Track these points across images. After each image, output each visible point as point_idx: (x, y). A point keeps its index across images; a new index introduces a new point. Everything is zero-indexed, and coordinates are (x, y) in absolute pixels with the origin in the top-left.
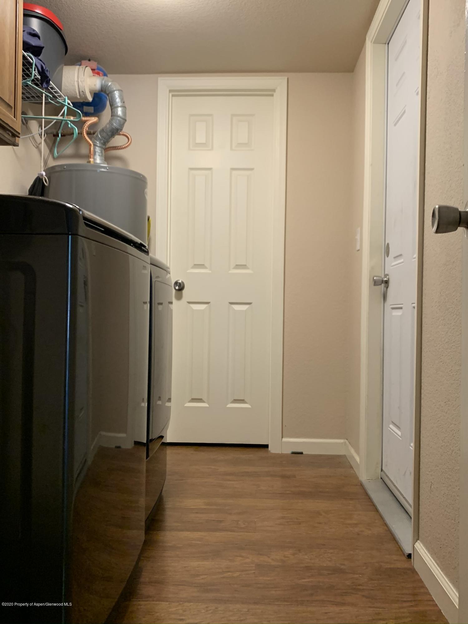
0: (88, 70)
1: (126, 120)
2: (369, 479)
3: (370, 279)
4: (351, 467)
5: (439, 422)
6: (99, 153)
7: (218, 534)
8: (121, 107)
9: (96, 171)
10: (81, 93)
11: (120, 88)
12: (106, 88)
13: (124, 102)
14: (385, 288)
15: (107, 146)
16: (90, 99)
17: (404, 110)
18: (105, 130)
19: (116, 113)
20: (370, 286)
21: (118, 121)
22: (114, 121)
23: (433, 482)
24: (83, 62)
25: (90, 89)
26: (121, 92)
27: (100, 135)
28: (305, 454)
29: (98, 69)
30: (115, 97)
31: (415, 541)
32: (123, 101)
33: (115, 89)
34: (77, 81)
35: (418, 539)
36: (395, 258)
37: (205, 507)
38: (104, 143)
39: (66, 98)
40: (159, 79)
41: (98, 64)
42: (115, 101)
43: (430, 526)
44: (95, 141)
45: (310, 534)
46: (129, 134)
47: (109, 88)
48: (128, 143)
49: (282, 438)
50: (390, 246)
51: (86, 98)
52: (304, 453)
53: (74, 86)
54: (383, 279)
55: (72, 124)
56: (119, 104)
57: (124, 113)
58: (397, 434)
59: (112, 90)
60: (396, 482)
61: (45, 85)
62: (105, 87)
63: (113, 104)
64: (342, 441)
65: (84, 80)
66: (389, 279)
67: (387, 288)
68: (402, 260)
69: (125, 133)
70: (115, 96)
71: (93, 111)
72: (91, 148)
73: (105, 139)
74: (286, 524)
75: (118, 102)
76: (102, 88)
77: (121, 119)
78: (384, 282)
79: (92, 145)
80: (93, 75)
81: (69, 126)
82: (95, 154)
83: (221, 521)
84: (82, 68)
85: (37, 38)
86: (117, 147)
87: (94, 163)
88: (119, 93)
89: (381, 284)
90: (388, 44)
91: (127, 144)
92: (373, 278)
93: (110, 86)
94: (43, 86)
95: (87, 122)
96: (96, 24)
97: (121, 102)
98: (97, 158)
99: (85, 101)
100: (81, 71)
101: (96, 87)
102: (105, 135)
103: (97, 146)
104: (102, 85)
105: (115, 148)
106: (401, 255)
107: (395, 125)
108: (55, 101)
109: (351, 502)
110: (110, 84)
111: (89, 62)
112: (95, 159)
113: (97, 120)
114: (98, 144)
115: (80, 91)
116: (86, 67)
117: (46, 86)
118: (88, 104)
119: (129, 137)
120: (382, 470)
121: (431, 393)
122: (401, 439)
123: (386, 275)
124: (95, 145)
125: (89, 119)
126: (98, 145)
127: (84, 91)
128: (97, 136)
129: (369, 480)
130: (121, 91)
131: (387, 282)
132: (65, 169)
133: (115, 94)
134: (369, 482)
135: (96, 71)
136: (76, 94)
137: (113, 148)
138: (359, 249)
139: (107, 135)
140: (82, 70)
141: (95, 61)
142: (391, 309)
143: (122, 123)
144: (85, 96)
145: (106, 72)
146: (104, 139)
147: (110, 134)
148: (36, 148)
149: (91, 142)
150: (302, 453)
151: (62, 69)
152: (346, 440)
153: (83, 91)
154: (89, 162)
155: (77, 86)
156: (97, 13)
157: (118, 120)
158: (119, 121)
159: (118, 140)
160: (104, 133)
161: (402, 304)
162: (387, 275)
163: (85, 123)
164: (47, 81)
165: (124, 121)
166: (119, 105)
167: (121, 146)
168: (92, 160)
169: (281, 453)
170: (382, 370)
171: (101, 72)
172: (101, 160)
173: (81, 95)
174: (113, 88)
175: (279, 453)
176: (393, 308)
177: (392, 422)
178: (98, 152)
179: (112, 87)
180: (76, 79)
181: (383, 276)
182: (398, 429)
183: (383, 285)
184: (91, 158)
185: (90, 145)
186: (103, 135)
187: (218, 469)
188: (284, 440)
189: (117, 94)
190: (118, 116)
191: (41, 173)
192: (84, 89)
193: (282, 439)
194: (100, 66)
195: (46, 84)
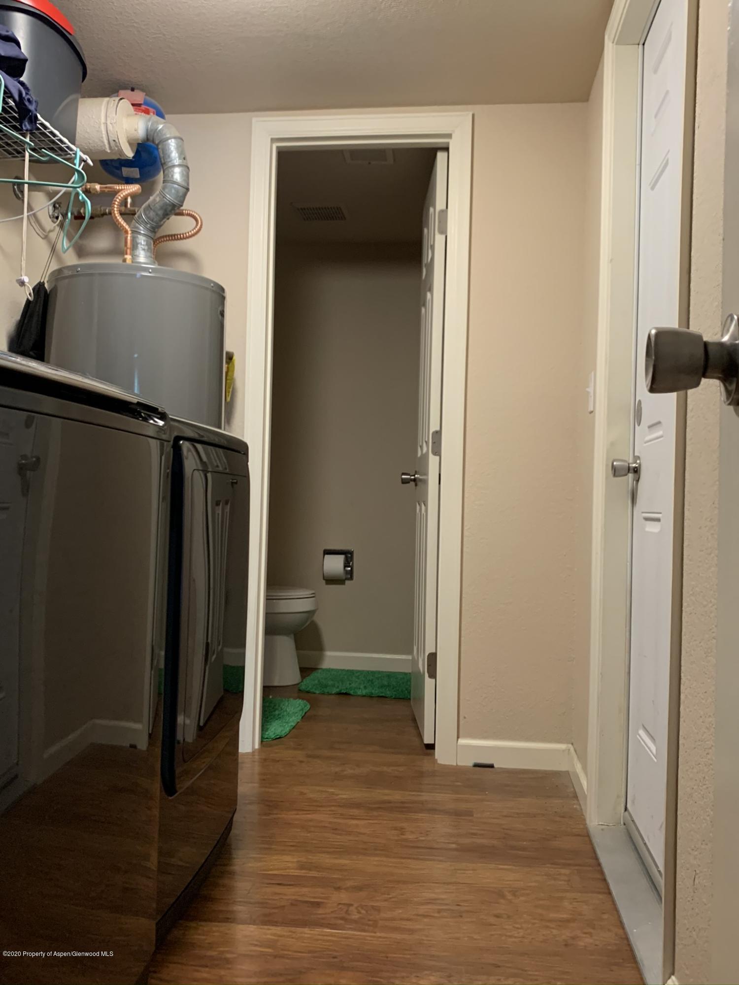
0: (125, 105)
1: (188, 189)
2: (603, 823)
3: (607, 465)
4: (576, 797)
5: (709, 756)
6: (144, 245)
7: (307, 932)
8: (179, 165)
9: (135, 275)
10: (112, 143)
11: (178, 134)
12: (154, 134)
13: (184, 159)
14: (635, 482)
15: (158, 235)
16: (129, 154)
17: (666, 159)
18: (151, 207)
19: (170, 176)
20: (607, 478)
21: (173, 191)
22: (167, 190)
23: (698, 872)
24: (122, 93)
25: (128, 137)
26: (180, 140)
27: (145, 214)
28: (498, 768)
29: (146, 103)
30: (169, 149)
31: (667, 976)
32: (183, 156)
33: (168, 136)
34: (104, 123)
35: (673, 974)
36: (650, 427)
37: (297, 873)
38: (154, 229)
39: (78, 150)
40: (254, 120)
41: (146, 95)
42: (169, 156)
43: (693, 957)
44: (137, 225)
45: (475, 939)
46: (196, 211)
47: (160, 134)
48: (195, 229)
49: (458, 737)
50: (643, 405)
51: (121, 152)
52: (496, 766)
53: (99, 131)
54: (630, 465)
55: (83, 195)
56: (177, 162)
57: (186, 176)
58: (649, 748)
59: (164, 137)
60: (648, 837)
61: (27, 125)
62: (152, 133)
63: (166, 161)
64: (563, 746)
65: (116, 122)
66: (640, 465)
67: (638, 481)
68: (660, 433)
69: (192, 212)
70: (169, 147)
71: (138, 176)
72: (127, 237)
73: (152, 221)
74: (436, 915)
75: (173, 158)
76: (147, 136)
77: (179, 187)
78: (631, 471)
79: (130, 232)
80: (136, 114)
81: (80, 198)
82: (135, 246)
83: (318, 905)
84: (112, 101)
85: (14, 44)
86: (177, 235)
87: (132, 262)
88: (175, 143)
89: (626, 475)
90: (644, 44)
91: (193, 230)
92: (613, 464)
93: (159, 131)
94: (23, 126)
95: (120, 194)
96: (135, 24)
97: (180, 159)
98: (140, 253)
99: (120, 158)
100: (112, 106)
101: (138, 133)
102: (152, 214)
103: (140, 233)
104: (147, 130)
105: (174, 237)
106: (659, 423)
107: (653, 188)
108: (63, 157)
109: (563, 871)
110: (160, 127)
111: (132, 92)
112: (134, 256)
113: (138, 189)
114: (141, 230)
115: (110, 140)
116: (121, 99)
117: (29, 127)
118: (128, 163)
119: (198, 217)
120: (626, 809)
121: (696, 696)
122: (655, 760)
123: (636, 458)
124: (135, 232)
125: (125, 187)
126: (142, 232)
127: (117, 141)
128: (140, 217)
129: (603, 827)
130: (182, 139)
131: (636, 471)
132: (79, 273)
133: (169, 144)
134: (602, 830)
135: (143, 107)
136: (105, 145)
137: (171, 238)
138: (592, 410)
139: (157, 214)
140: (114, 104)
141: (142, 90)
142: (643, 521)
143: (181, 194)
144: (119, 149)
145: (162, 110)
146: (150, 222)
147: (160, 213)
148: (42, 238)
149: (127, 227)
150: (492, 766)
151: (76, 102)
152: (570, 745)
153: (114, 141)
154: (125, 260)
155: (104, 132)
156: (132, 5)
157: (175, 188)
158: (177, 191)
159: (178, 224)
160: (152, 212)
161: (661, 513)
162: (639, 458)
163: (116, 194)
164: (31, 117)
165: (184, 190)
166: (177, 164)
167: (183, 234)
168: (128, 257)
169: (455, 764)
170: (628, 628)
171: (151, 110)
172: (146, 257)
173: (113, 148)
174: (165, 134)
175: (452, 765)
176: (647, 519)
177: (643, 726)
178: (141, 244)
179: (164, 132)
180: (103, 120)
181: (631, 461)
182: (652, 742)
183: (631, 476)
184: (127, 254)
185: (126, 232)
186: (149, 215)
187: (337, 795)
188: (462, 741)
189: (172, 144)
190: (174, 182)
191: (21, 279)
192: (116, 136)
193: (457, 740)
194: (149, 99)
195: (29, 124)
